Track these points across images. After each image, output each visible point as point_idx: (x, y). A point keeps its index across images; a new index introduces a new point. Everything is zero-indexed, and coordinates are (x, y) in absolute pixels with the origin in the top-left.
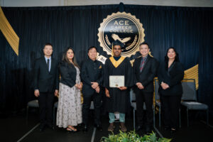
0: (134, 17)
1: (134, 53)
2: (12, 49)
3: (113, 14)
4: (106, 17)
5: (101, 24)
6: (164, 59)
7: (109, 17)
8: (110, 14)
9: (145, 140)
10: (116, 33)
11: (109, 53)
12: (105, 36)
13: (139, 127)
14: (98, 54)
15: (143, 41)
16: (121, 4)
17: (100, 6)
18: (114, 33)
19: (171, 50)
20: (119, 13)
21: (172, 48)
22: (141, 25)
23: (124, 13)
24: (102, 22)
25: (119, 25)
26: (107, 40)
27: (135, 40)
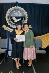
0: (23, 9)
3: (13, 7)
4: (9, 9)
7: (11, 8)
8: (12, 7)
11: (11, 26)
14: (6, 26)
16: (17, 2)
17: (6, 3)
18: (13, 16)
20: (15, 7)
23: (18, 7)
24: (7, 11)
25: (16, 13)
26: (10, 20)
27: (23, 20)
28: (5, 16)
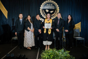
0: (55, 2)
1: (55, 17)
2: (5, 16)
3: (46, 1)
5: (41, 6)
6: (67, 19)
7: (44, 2)
8: (45, 1)
9: (59, 52)
10: (48, 9)
11: (44, 17)
12: (43, 10)
13: (57, 47)
14: (40, 18)
15: (58, 12)
19: (69, 16)
21: (70, 15)
22: (58, 6)
24: (42, 4)
25: (49, 6)
26: (44, 12)
27: (55, 12)
28: (40, 9)
